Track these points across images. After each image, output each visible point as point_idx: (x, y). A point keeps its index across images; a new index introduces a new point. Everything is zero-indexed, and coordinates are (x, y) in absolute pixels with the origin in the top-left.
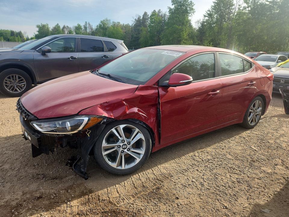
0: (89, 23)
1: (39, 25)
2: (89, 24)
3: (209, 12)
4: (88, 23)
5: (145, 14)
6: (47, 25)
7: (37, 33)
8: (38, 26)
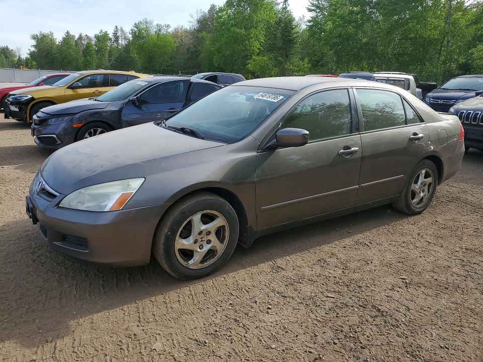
0: (121, 29)
4: (119, 28)
7: (33, 49)
8: (34, 37)
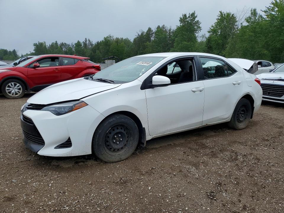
1: (36, 44)
2: (89, 41)
3: (212, 28)
5: (150, 29)
6: (45, 43)
